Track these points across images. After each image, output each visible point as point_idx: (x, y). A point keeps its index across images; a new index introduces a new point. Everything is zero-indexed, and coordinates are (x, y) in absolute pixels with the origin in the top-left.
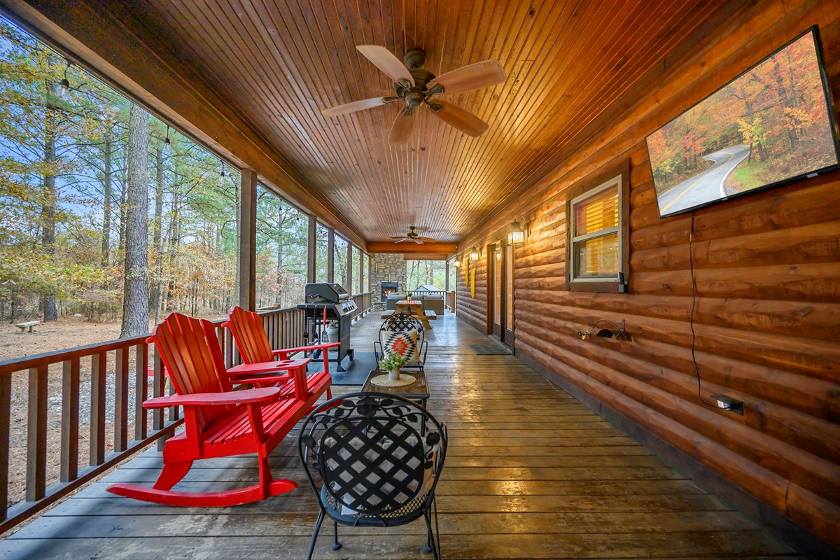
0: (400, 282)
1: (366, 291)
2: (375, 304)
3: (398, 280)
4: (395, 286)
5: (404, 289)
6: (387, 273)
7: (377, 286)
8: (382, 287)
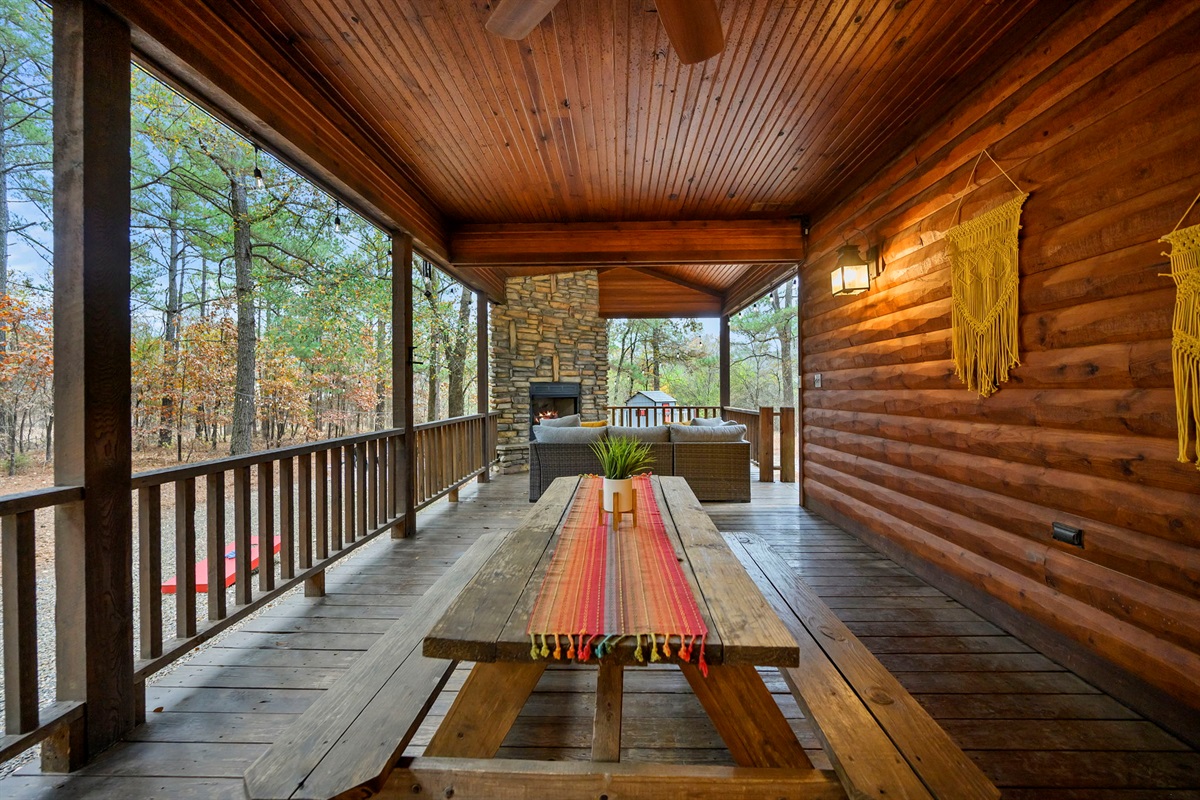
0: (588, 382)
1: (471, 410)
2: (507, 452)
3: (582, 376)
4: (573, 392)
5: (601, 402)
6: (547, 354)
7: (517, 393)
8: (532, 397)
